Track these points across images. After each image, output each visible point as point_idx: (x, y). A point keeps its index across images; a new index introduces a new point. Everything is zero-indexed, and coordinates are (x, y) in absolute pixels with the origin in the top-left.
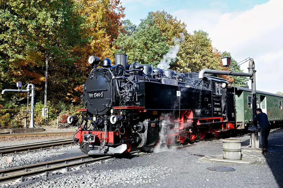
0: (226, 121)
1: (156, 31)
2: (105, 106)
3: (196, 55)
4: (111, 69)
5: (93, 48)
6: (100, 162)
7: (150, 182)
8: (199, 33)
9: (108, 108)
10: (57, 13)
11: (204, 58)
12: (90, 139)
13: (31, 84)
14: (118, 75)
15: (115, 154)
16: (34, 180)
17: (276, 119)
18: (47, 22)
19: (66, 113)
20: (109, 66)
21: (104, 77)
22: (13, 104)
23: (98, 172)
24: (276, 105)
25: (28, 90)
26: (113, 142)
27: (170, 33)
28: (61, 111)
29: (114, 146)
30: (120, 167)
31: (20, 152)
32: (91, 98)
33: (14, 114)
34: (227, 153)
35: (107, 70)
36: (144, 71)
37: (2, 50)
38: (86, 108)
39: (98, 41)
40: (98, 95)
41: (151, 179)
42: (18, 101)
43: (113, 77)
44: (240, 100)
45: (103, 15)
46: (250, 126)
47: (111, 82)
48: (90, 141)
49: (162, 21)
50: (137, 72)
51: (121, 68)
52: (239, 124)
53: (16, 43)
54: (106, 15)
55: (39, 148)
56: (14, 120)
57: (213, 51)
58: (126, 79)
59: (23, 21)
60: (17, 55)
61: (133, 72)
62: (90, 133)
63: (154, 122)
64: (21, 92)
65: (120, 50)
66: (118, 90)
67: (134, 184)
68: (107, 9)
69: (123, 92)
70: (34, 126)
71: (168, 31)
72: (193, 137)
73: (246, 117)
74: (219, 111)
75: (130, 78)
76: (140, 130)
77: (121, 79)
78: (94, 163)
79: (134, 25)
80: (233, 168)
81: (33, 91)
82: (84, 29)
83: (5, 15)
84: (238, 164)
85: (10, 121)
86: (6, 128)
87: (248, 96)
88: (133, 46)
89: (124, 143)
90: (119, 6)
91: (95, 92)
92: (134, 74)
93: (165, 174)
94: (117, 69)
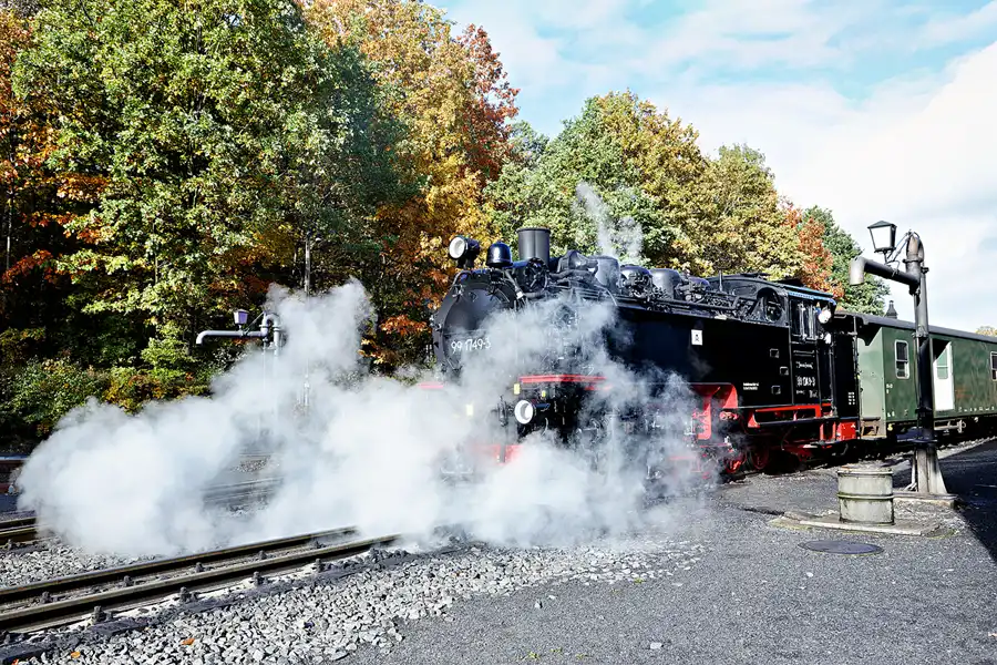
0: (831, 415)
1: (610, 154)
3: (727, 221)
5: (431, 208)
7: (652, 576)
8: (734, 153)
10: (334, 114)
11: (752, 229)
13: (270, 316)
14: (532, 288)
17: (981, 409)
18: (310, 140)
20: (505, 263)
21: (493, 294)
24: (983, 368)
25: (263, 332)
27: (652, 159)
32: (458, 354)
34: (851, 504)
35: (501, 275)
36: (596, 276)
37: (194, 222)
39: (445, 189)
40: (476, 344)
41: (652, 569)
43: (520, 295)
45: (457, 112)
46: (903, 430)
47: (513, 307)
49: (628, 124)
50: (582, 278)
51: (539, 269)
52: (869, 424)
53: (229, 201)
54: (463, 110)
57: (779, 207)
59: (246, 140)
60: (231, 235)
61: (568, 279)
64: (245, 337)
65: (506, 214)
67: (612, 582)
68: (466, 94)
71: (645, 152)
73: (891, 402)
74: (810, 387)
79: (542, 136)
80: (875, 544)
81: (276, 335)
82: (408, 156)
83: (201, 126)
84: (885, 535)
87: (897, 341)
88: (543, 201)
90: (499, 83)
92: (573, 285)
93: (687, 558)
94: (528, 272)
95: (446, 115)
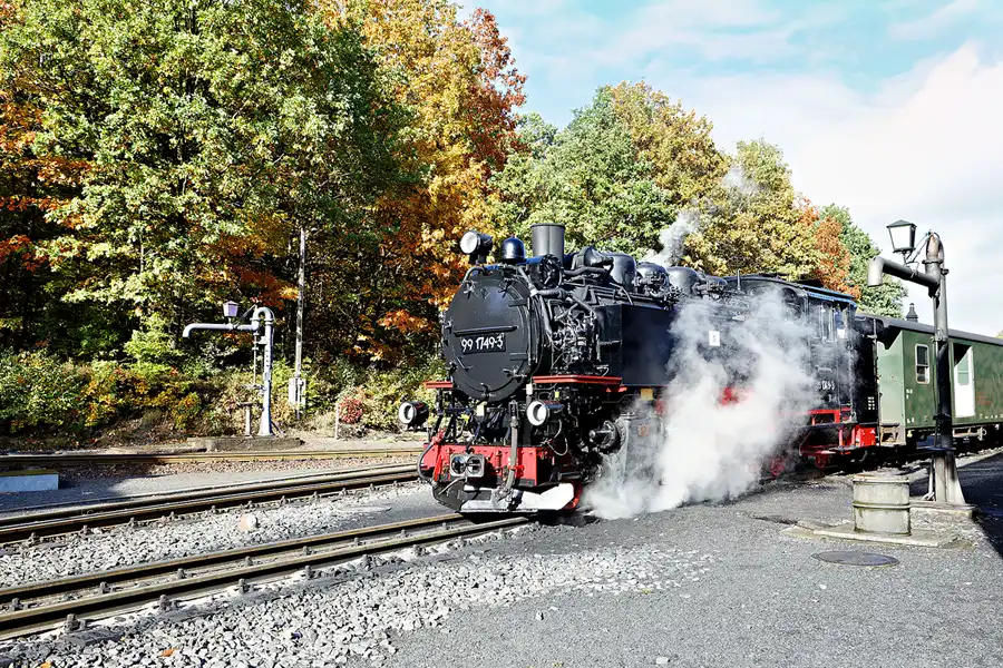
0: (850, 420)
1: (620, 145)
2: (509, 375)
3: (742, 217)
4: (524, 269)
5: (434, 199)
6: (499, 534)
7: (659, 587)
8: (751, 147)
9: (519, 379)
10: (333, 99)
11: (767, 226)
12: (470, 468)
13: (261, 309)
14: (546, 285)
15: (540, 511)
16: (338, 577)
17: (1001, 416)
18: (308, 125)
19: (356, 393)
20: (519, 258)
21: (506, 291)
22: (208, 366)
23: (505, 559)
25: (255, 325)
26: (535, 478)
27: (664, 151)
28: (340, 386)
29: (538, 490)
30: (560, 549)
31: (260, 504)
32: (468, 352)
33: (211, 397)
34: (866, 513)
35: (514, 272)
36: (612, 274)
37: (183, 209)
38: (449, 380)
39: (450, 179)
40: (487, 343)
41: (659, 580)
42: (222, 357)
43: (534, 292)
44: (893, 358)
45: (461, 98)
46: (922, 437)
47: (526, 305)
48: (469, 473)
49: (640, 115)
50: (597, 276)
51: (553, 266)
52: (887, 431)
53: (220, 188)
54: (468, 97)
55: (310, 493)
56: (213, 413)
57: (796, 204)
58: (567, 296)
59: (240, 124)
60: (222, 223)
61: (582, 277)
62: (469, 452)
63: (645, 423)
64: (235, 331)
65: (511, 205)
66: (548, 328)
67: (616, 593)
68: (472, 80)
69: (563, 336)
70: (271, 431)
71: (658, 144)
73: (911, 408)
74: (830, 392)
75: (578, 294)
76: (608, 445)
77: (554, 296)
78: (483, 536)
79: (551, 126)
80: (891, 555)
81: (268, 329)
82: (410, 143)
83: (193, 109)
84: (901, 547)
85: (200, 416)
86: (191, 436)
87: (917, 345)
88: (550, 193)
89: (564, 481)
90: (508, 68)
91: (479, 334)
92: (588, 282)
93: (695, 568)
94: (542, 269)
95: (450, 101)
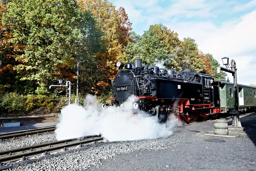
0: (213, 107)
1: (155, 40)
2: (129, 97)
3: (186, 57)
5: (110, 54)
7: (166, 148)
8: (187, 39)
10: (85, 29)
11: (192, 59)
13: (68, 81)
14: (138, 74)
16: (88, 146)
17: (251, 105)
18: (79, 36)
20: (131, 68)
21: (128, 76)
22: (55, 95)
24: (251, 95)
25: (67, 85)
32: (119, 91)
33: (56, 103)
34: (217, 130)
35: (130, 71)
36: (154, 71)
37: (49, 57)
38: (114, 98)
39: (113, 49)
40: (123, 89)
41: (166, 146)
42: (59, 93)
43: (135, 76)
44: (223, 91)
45: (116, 29)
46: (231, 111)
47: (133, 80)
50: (150, 72)
53: (58, 52)
54: (118, 28)
56: (57, 107)
57: (199, 53)
58: (143, 77)
59: (62, 36)
60: (58, 60)
63: (163, 108)
64: (62, 87)
65: (129, 55)
66: (138, 85)
67: (156, 150)
68: (119, 25)
69: (142, 87)
71: (165, 39)
72: (189, 119)
74: (208, 100)
76: (153, 113)
79: (138, 35)
80: (223, 140)
81: (70, 86)
82: (104, 40)
83: (51, 32)
84: (226, 138)
85: (54, 108)
86: (52, 113)
87: (230, 88)
88: (138, 52)
90: (127, 21)
91: (121, 87)
92: (148, 74)
93: (175, 143)
94: (137, 70)
95: (114, 30)
